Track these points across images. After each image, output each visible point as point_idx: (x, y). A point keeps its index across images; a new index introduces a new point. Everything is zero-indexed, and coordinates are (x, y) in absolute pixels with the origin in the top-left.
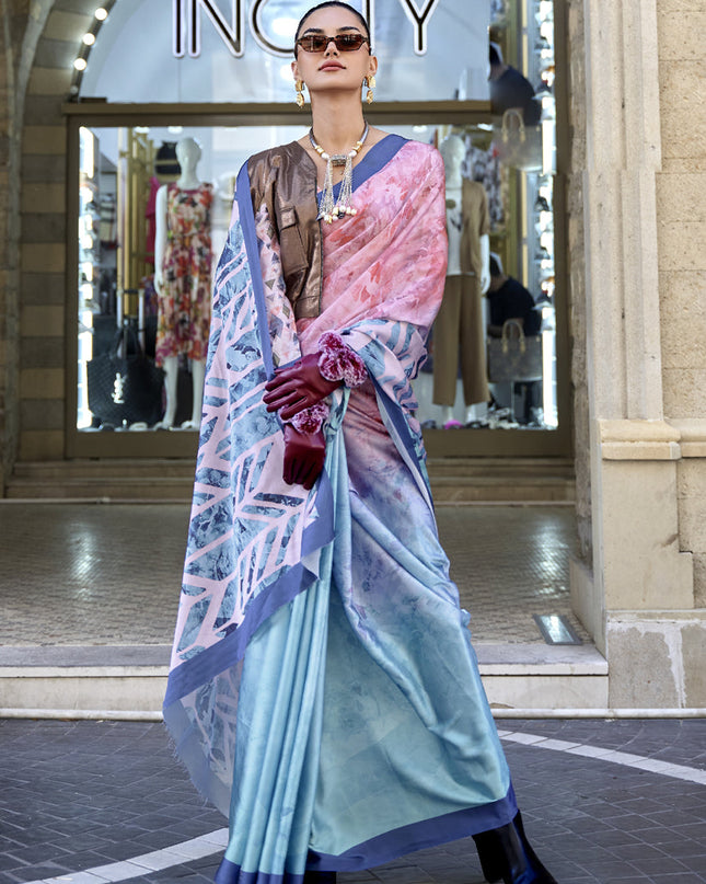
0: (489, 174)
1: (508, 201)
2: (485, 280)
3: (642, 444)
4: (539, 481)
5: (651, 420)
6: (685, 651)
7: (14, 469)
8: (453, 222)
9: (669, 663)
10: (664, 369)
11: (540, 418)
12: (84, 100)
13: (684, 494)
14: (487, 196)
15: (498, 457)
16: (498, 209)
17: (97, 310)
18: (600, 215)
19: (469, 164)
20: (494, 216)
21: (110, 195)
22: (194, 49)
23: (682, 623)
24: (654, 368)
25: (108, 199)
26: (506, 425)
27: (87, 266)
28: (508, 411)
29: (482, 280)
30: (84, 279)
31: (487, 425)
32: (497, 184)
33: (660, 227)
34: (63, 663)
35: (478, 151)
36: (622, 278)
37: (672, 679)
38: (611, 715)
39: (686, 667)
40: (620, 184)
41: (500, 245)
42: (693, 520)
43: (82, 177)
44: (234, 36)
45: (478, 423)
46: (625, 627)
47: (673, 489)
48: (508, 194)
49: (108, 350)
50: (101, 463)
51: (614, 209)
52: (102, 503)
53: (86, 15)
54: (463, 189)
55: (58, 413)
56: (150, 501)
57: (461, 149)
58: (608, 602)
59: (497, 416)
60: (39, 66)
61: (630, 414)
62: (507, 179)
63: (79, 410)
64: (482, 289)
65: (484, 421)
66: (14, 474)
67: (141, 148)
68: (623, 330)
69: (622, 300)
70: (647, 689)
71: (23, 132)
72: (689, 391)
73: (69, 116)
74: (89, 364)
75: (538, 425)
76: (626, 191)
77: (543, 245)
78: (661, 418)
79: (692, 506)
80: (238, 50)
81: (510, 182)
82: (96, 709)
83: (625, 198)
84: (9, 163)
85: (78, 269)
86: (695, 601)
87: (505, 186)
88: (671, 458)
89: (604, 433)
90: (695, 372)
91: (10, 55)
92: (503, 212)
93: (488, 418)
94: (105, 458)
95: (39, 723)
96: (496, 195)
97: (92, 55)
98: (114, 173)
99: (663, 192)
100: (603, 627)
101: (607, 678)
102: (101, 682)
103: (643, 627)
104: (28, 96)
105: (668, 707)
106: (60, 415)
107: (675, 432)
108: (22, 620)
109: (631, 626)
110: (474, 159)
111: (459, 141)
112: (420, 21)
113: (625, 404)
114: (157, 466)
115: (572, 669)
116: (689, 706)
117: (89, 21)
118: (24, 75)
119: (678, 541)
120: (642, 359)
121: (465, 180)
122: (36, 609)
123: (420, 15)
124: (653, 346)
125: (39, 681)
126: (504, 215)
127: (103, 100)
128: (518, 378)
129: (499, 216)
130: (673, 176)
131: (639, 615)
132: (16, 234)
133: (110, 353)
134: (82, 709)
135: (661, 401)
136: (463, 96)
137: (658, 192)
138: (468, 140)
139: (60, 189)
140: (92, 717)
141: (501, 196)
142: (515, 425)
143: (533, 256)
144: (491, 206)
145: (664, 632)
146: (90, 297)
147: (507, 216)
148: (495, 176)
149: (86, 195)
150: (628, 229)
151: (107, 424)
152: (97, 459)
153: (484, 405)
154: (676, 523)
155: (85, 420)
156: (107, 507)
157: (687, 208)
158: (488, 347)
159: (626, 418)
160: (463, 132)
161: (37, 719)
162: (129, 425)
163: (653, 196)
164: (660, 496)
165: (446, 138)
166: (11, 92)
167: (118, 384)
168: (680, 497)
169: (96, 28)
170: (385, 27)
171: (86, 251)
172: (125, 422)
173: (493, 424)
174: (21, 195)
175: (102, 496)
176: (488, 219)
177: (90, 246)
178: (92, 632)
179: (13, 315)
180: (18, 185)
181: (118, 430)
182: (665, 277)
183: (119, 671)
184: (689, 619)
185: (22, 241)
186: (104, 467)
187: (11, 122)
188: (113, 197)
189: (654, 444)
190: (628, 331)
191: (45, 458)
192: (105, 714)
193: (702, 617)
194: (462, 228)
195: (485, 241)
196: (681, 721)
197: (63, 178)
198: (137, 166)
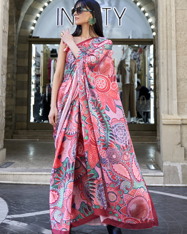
0: (137, 58)
1: (142, 65)
2: (136, 85)
3: (172, 120)
4: (149, 137)
5: (174, 115)
6: (182, 171)
7: (14, 132)
8: (128, 70)
9: (178, 173)
10: (178, 103)
11: (150, 121)
12: (34, 37)
13: (182, 133)
14: (137, 64)
15: (139, 131)
16: (140, 67)
17: (36, 91)
18: (163, 65)
19: (132, 55)
20: (138, 69)
21: (38, 62)
22: (62, 25)
23: (181, 164)
24: (175, 102)
25: (38, 63)
26: (141, 123)
27: (33, 80)
28: (141, 119)
29: (135, 85)
30: (33, 83)
31: (136, 123)
32: (139, 61)
33: (177, 69)
34: (32, 171)
35: (134, 52)
36: (168, 80)
37: (179, 177)
38: (164, 186)
39: (182, 175)
40: (167, 58)
41: (140, 77)
42: (184, 139)
43: (33, 57)
44: (72, 21)
45: (134, 122)
46: (168, 164)
47: (180, 132)
48: (142, 63)
49: (38, 102)
50: (36, 130)
51: (166, 64)
52: (37, 141)
53: (34, 15)
54: (131, 61)
55: (25, 118)
56: (49, 140)
57: (130, 51)
58: (164, 159)
59: (139, 120)
60: (22, 28)
61: (169, 113)
62: (142, 59)
63: (31, 117)
64: (135, 87)
65: (135, 121)
66: (14, 133)
67: (46, 50)
68: (168, 93)
69: (168, 86)
70: (173, 180)
71: (18, 45)
72: (184, 108)
73: (30, 41)
74: (33, 105)
75: (149, 123)
76: (169, 60)
77: (151, 76)
78: (177, 114)
79: (184, 136)
80: (73, 25)
81: (143, 60)
82: (40, 182)
83: (168, 61)
84: (14, 53)
85: (31, 80)
86: (185, 159)
87: (141, 61)
88: (179, 124)
89: (163, 118)
90: (185, 103)
91: (15, 25)
92: (141, 68)
93: (136, 121)
94: (37, 129)
95: (26, 185)
96: (139, 63)
97: (36, 26)
98: (40, 57)
99: (178, 60)
100: (162, 164)
101: (163, 177)
102: (41, 176)
103: (172, 164)
104: (19, 36)
105: (178, 184)
106: (26, 118)
107: (180, 118)
108: (21, 163)
109: (169, 164)
110: (134, 54)
111: (129, 49)
112: (120, 18)
113: (168, 111)
114: (51, 132)
115: (155, 174)
116: (183, 184)
117: (35, 17)
118: (18, 30)
119: (181, 144)
120: (172, 100)
121: (131, 59)
122: (23, 161)
123: (120, 16)
124: (175, 97)
125: (26, 175)
126: (141, 69)
127: (38, 37)
128: (144, 111)
129: (140, 69)
130: (180, 56)
131: (171, 162)
132: (16, 71)
133: (39, 102)
134: (36, 182)
135: (177, 110)
136: (131, 38)
137: (177, 60)
138: (132, 49)
139: (27, 60)
140: (39, 184)
141: (140, 64)
142: (143, 123)
143: (148, 79)
144: (138, 67)
145: (177, 166)
146: (34, 88)
147: (142, 69)
148: (139, 59)
149: (33, 62)
150: (169, 68)
151: (38, 121)
152: (35, 130)
153: (135, 118)
154: (180, 140)
155: (32, 120)
156: (38, 142)
157: (184, 64)
158: (137, 102)
159: (168, 114)
160: (131, 47)
161: (26, 184)
162: (43, 121)
163: (176, 61)
164: (176, 133)
165: (126, 48)
166: (15, 35)
167: (41, 111)
168: (181, 134)
169: (37, 19)
170: (111, 19)
171: (33, 76)
172: (42, 121)
173: (138, 122)
174: (17, 61)
175: (36, 139)
176: (137, 70)
177: (34, 75)
178: (38, 166)
179: (14, 92)
180: (16, 59)
181: (41, 122)
182: (178, 80)
183: (46, 173)
184: (183, 163)
185: (17, 73)
186: (37, 132)
187: (15, 43)
188: (39, 63)
189: (175, 121)
190: (169, 93)
191: (22, 129)
192: (42, 183)
193: (186, 162)
194: (130, 72)
195: (136, 75)
196: (181, 188)
197: (28, 57)
198: (45, 55)
